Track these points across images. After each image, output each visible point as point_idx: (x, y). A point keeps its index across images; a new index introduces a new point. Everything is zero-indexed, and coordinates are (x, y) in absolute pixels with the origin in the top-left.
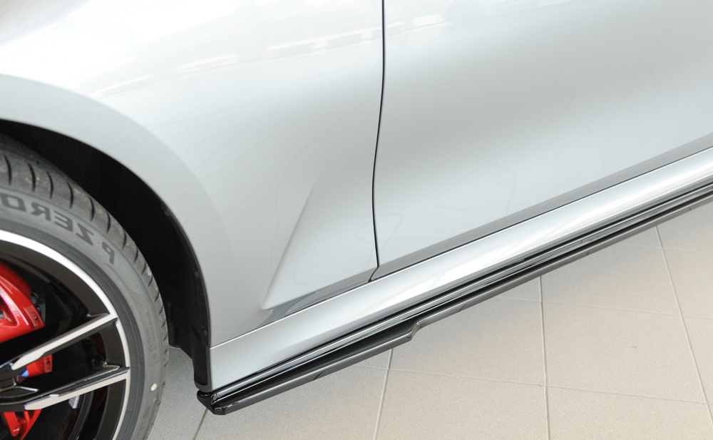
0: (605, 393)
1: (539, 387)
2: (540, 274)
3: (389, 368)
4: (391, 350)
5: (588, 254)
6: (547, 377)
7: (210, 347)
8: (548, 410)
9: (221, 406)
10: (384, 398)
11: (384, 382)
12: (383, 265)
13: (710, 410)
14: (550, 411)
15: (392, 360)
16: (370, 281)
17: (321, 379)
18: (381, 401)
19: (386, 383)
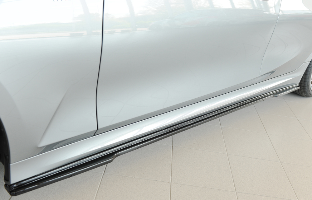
0: (195, 186)
1: (168, 183)
2: (173, 135)
3: (104, 172)
4: (106, 165)
5: (192, 127)
6: (171, 179)
7: (10, 164)
8: (170, 194)
9: (14, 192)
10: (99, 186)
11: (101, 179)
12: (100, 129)
13: (237, 195)
14: (171, 194)
15: (106, 169)
16: (94, 135)
17: (73, 177)
18: (98, 188)
19: (102, 179)
